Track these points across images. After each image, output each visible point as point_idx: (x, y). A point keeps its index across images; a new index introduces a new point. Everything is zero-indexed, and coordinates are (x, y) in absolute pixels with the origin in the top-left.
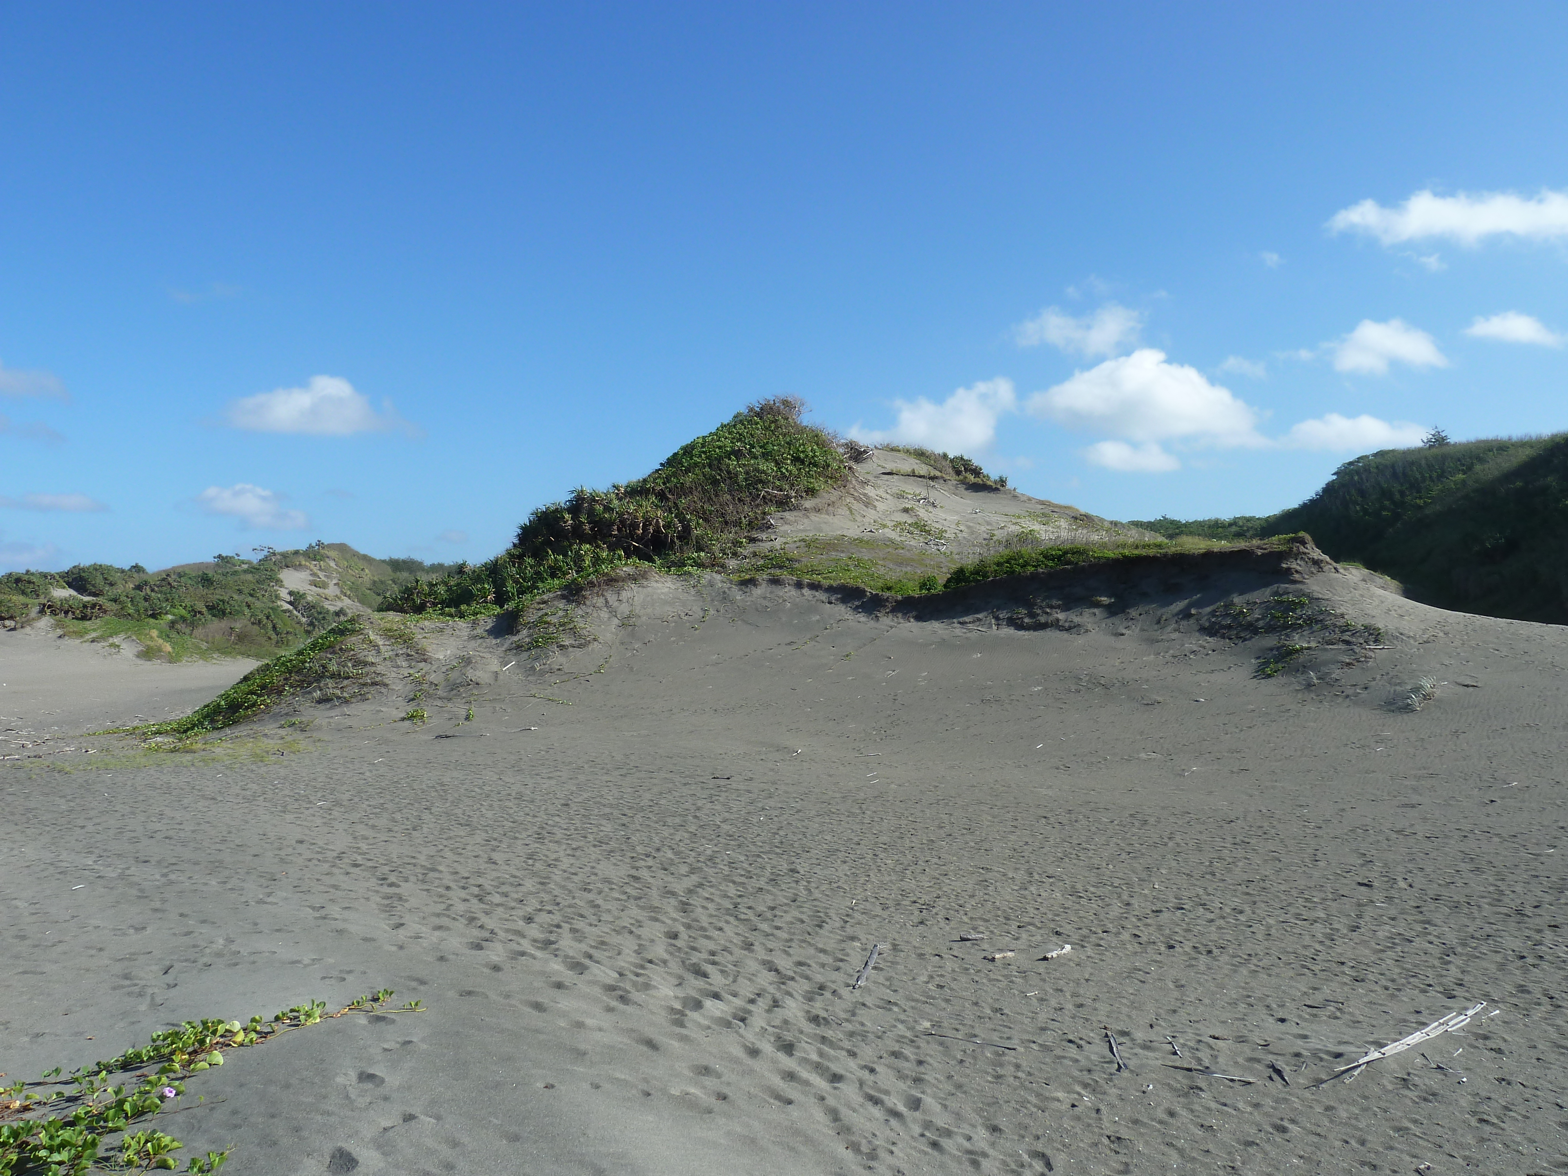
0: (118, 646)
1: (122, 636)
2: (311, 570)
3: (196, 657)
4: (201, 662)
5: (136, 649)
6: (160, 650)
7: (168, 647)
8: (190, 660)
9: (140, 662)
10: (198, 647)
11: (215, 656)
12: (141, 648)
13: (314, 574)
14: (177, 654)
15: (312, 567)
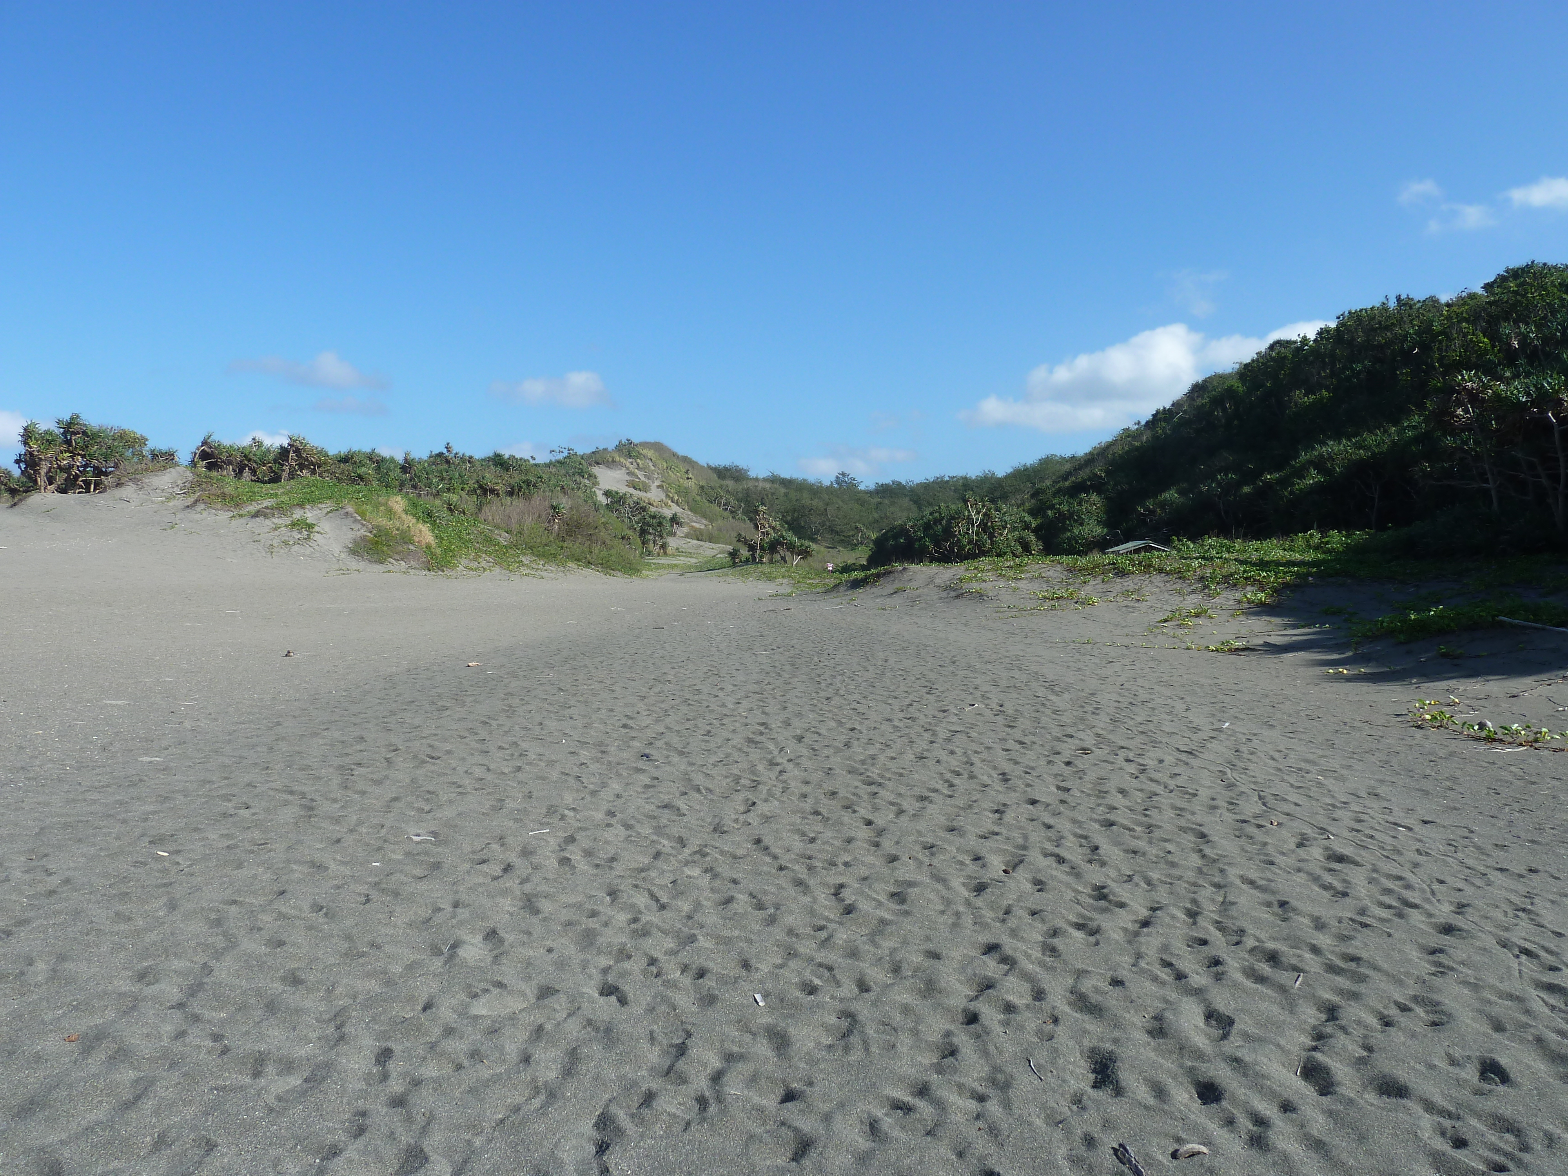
0: (310, 527)
1: (328, 505)
2: (627, 468)
3: (485, 561)
4: (497, 570)
5: (351, 535)
6: (406, 538)
7: (425, 534)
8: (474, 565)
9: (354, 563)
10: (489, 540)
11: (525, 560)
12: (363, 532)
13: (630, 473)
14: (447, 550)
15: (628, 464)
